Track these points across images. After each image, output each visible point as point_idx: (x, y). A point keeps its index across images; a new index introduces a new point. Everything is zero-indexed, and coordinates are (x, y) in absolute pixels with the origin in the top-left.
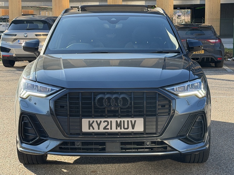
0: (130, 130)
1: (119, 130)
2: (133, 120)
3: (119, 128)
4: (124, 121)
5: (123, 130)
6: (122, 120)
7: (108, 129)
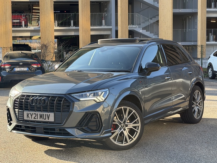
0: (47, 120)
1: (41, 120)
2: (48, 114)
3: (41, 119)
4: (44, 114)
5: (43, 120)
6: (43, 113)
7: (36, 119)
